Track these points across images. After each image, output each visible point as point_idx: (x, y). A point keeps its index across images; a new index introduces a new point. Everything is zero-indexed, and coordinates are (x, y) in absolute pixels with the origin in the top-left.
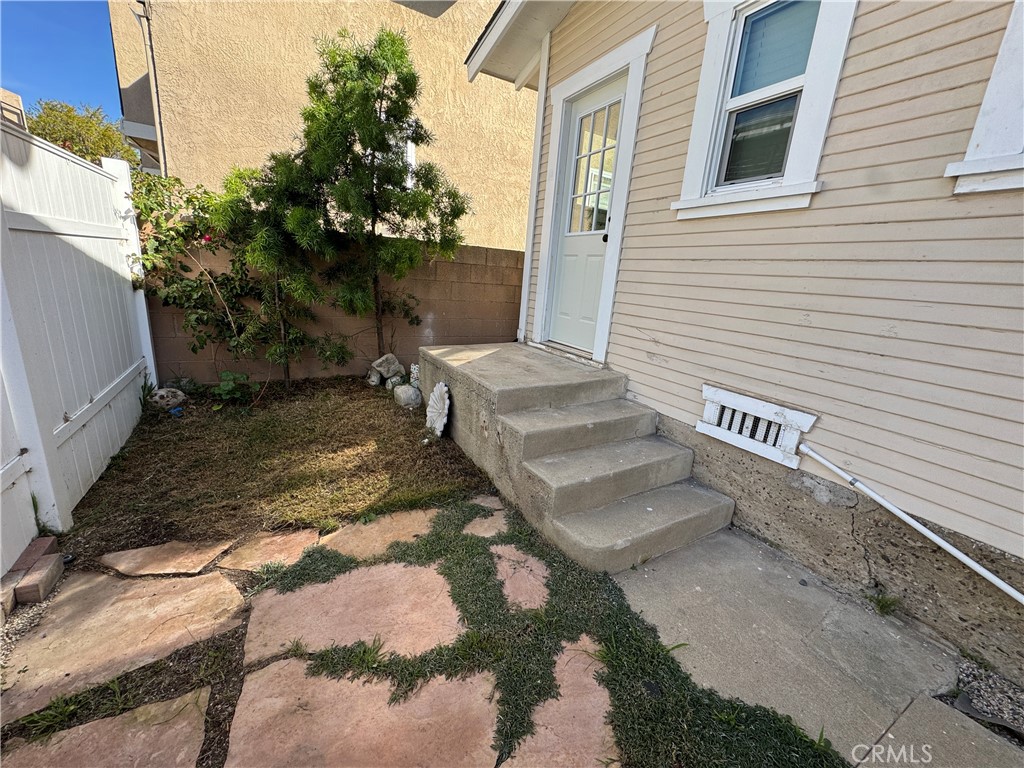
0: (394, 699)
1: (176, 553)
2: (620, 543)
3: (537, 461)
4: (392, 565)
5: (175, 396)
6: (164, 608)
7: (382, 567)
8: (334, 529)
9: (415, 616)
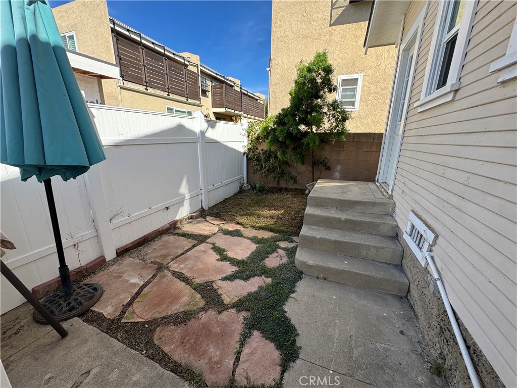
0: (218, 260)
1: (216, 220)
2: (311, 263)
3: (309, 226)
4: (249, 240)
5: (248, 187)
6: (205, 228)
7: (246, 239)
8: (248, 228)
9: (239, 251)
